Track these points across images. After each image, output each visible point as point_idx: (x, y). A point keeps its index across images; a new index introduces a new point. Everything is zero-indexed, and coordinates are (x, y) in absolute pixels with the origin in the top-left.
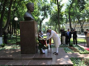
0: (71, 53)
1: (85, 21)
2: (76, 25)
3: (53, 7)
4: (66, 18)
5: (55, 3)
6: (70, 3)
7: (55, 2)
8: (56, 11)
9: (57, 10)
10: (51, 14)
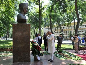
0: (64, 60)
1: (65, 25)
2: (56, 29)
3: (31, 8)
4: (45, 22)
5: (37, 4)
6: (51, 4)
7: (37, 2)
8: (37, 12)
9: (39, 12)
10: (30, 16)
